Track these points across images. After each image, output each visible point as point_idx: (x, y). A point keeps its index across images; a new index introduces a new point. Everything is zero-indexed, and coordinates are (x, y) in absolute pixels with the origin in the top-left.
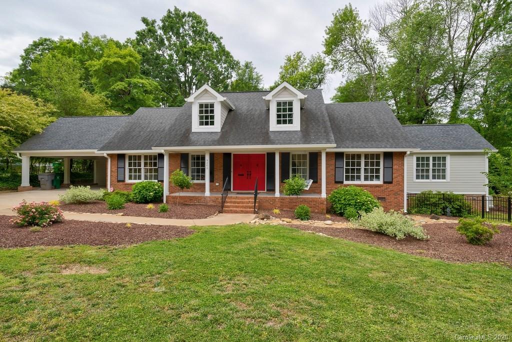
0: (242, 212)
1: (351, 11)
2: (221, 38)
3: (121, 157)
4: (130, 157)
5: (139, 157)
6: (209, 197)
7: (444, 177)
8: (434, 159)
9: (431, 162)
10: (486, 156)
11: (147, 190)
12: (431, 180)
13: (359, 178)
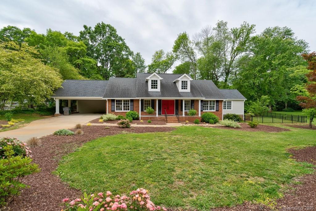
0: (174, 122)
1: (186, 35)
2: (124, 39)
3: (113, 101)
4: (117, 101)
5: (121, 101)
6: (158, 117)
7: (231, 109)
8: (228, 102)
9: (227, 103)
10: (243, 101)
11: (134, 115)
12: (227, 110)
13: (208, 109)
